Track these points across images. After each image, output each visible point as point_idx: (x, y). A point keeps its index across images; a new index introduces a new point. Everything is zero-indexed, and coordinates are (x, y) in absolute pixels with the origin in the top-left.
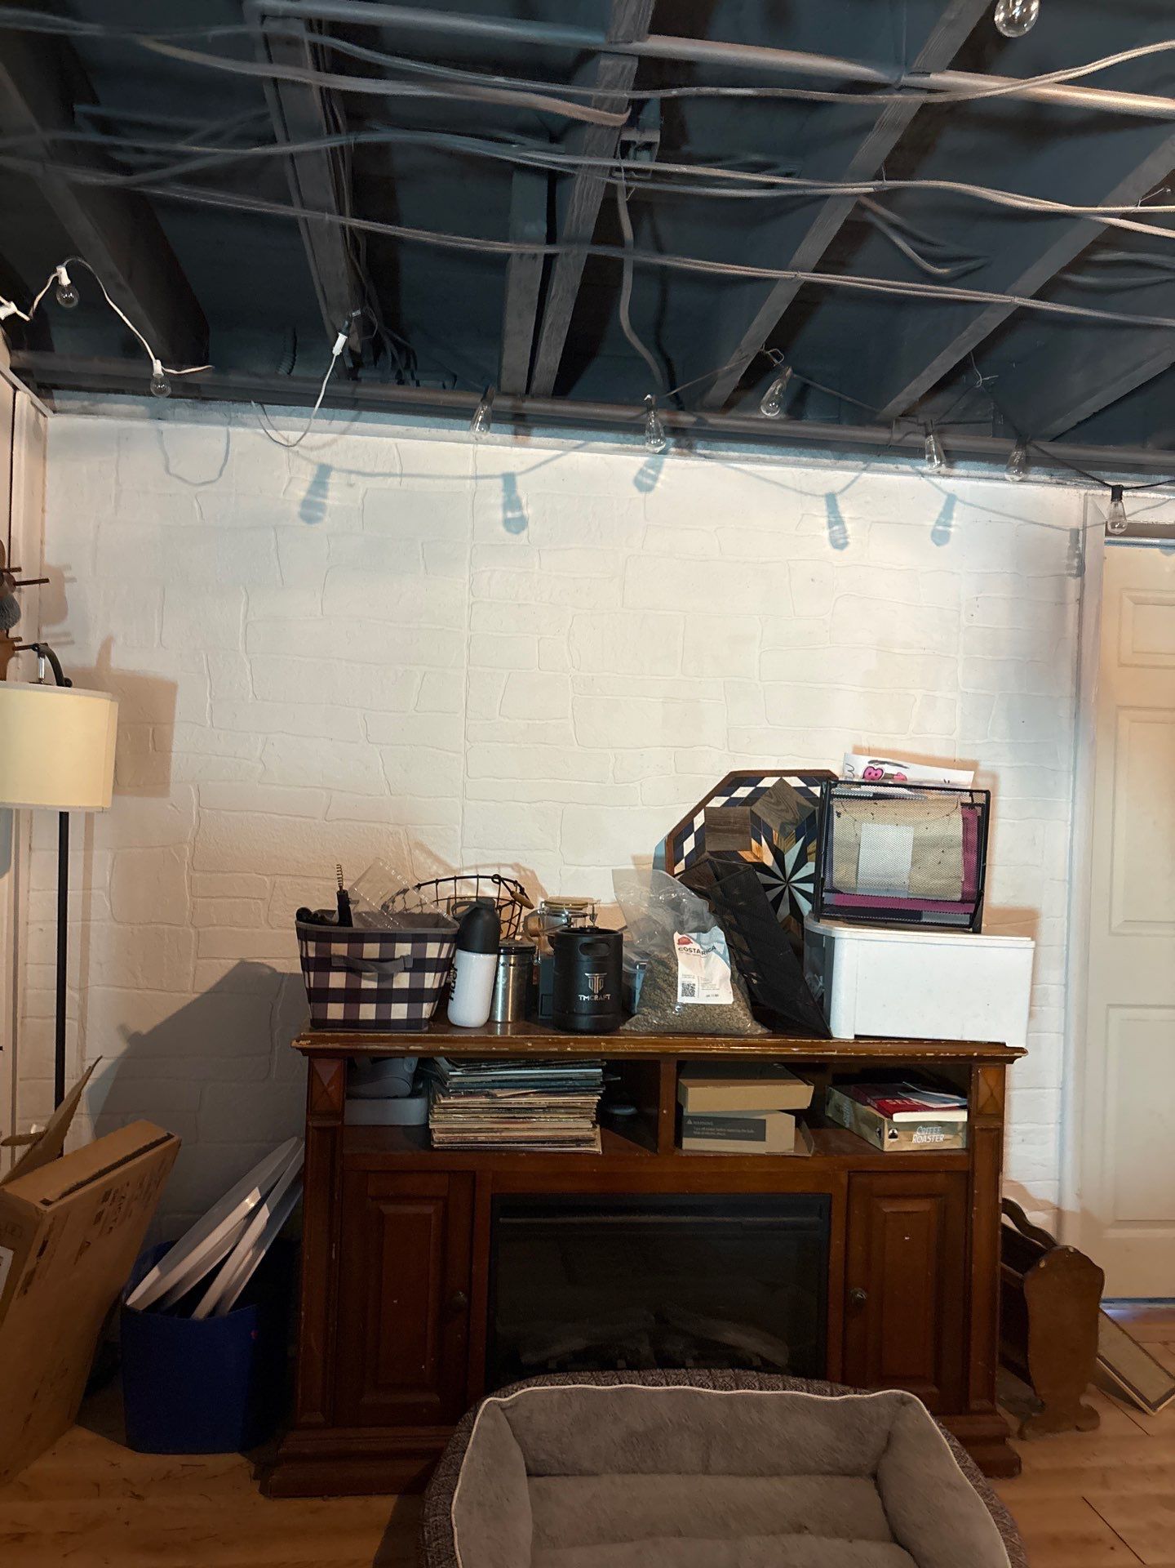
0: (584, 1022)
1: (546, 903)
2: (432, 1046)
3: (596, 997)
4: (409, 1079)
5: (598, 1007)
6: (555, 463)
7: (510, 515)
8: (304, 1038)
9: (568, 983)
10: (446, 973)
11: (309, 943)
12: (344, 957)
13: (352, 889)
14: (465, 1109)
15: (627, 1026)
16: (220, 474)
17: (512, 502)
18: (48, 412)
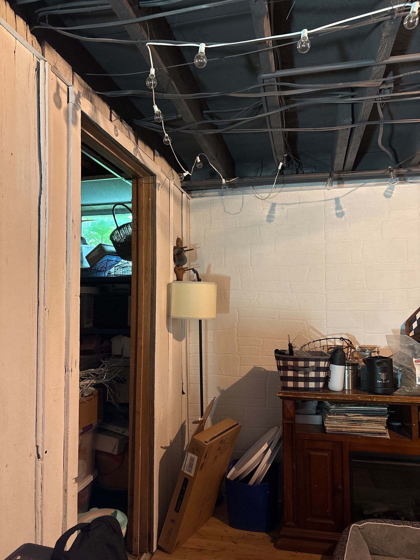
0: (379, 390)
1: (360, 347)
2: (325, 397)
3: (384, 382)
4: (315, 408)
5: (385, 385)
6: (353, 192)
7: (338, 212)
8: (281, 393)
9: (372, 376)
10: (327, 372)
11: (280, 361)
12: (292, 366)
13: (292, 342)
14: (337, 420)
15: (396, 393)
16: (241, 211)
17: (338, 207)
18: (190, 198)
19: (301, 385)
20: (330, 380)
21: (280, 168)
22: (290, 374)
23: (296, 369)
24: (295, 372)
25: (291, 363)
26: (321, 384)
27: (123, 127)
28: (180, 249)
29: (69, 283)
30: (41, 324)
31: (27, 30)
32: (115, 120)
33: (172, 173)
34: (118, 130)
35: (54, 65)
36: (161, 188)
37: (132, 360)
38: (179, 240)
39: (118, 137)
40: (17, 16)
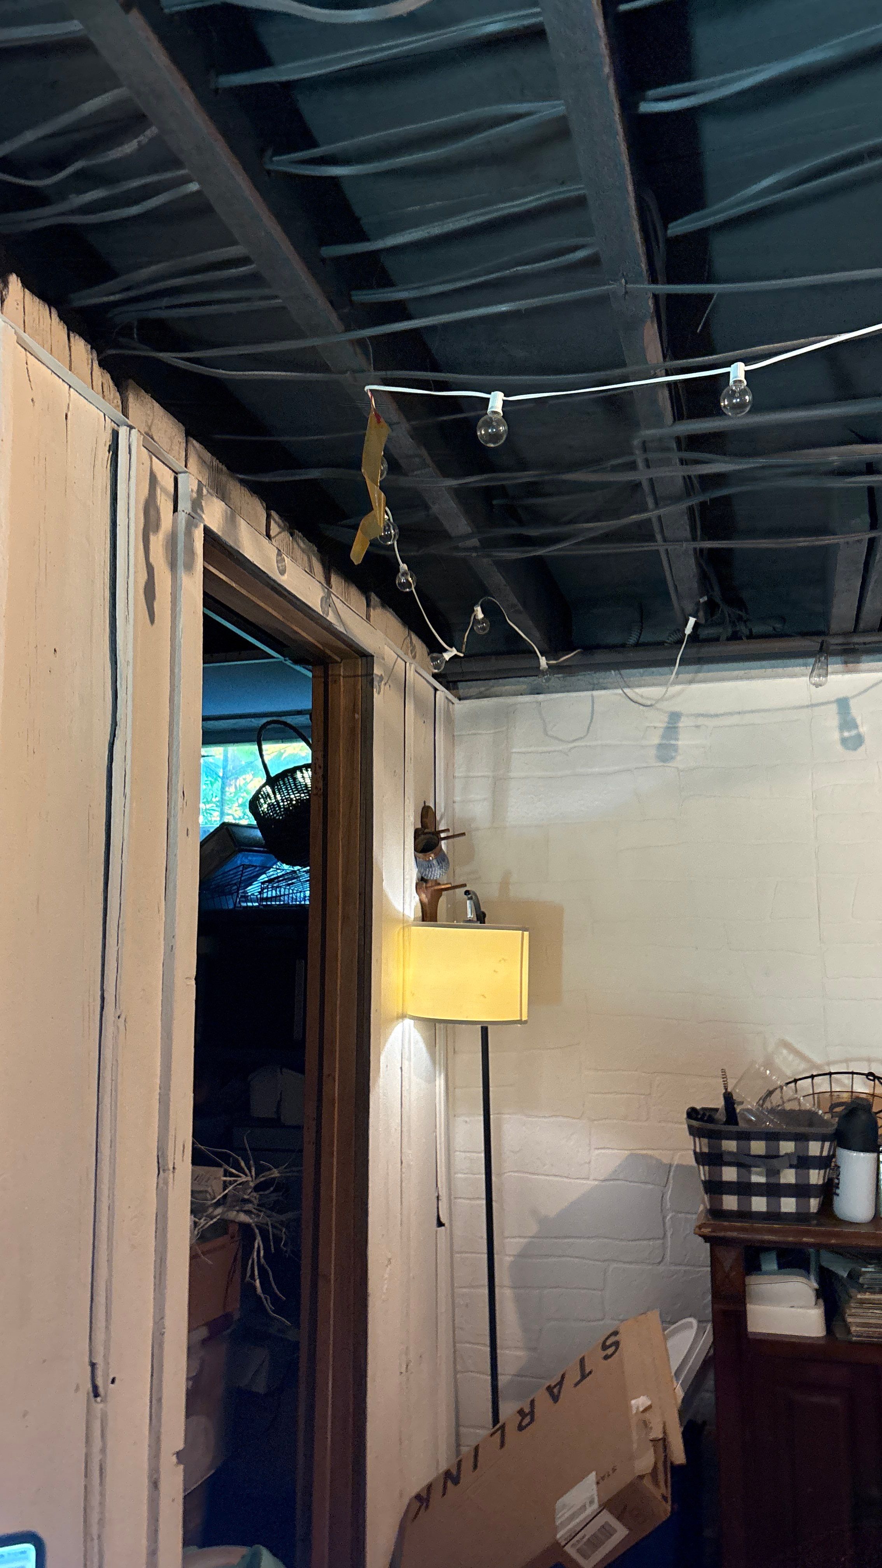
2: (821, 1239)
7: (846, 734)
8: (705, 1226)
10: (828, 1170)
11: (701, 1139)
12: (734, 1153)
13: (733, 1089)
16: (588, 732)
17: (847, 722)
18: (455, 700)
19: (759, 1204)
20: (838, 1191)
21: (688, 630)
22: (730, 1174)
23: (743, 1163)
24: (743, 1170)
25: (731, 1145)
26: (814, 1204)
27: (296, 546)
28: (431, 836)
29: (172, 946)
30: (108, 1053)
31: (92, 362)
32: (278, 534)
33: (411, 642)
34: (285, 557)
35: (147, 429)
36: (385, 684)
37: (309, 1136)
38: (427, 812)
39: (286, 575)
40: (72, 335)
